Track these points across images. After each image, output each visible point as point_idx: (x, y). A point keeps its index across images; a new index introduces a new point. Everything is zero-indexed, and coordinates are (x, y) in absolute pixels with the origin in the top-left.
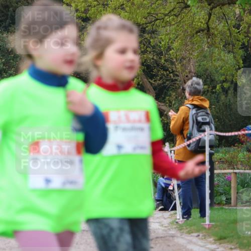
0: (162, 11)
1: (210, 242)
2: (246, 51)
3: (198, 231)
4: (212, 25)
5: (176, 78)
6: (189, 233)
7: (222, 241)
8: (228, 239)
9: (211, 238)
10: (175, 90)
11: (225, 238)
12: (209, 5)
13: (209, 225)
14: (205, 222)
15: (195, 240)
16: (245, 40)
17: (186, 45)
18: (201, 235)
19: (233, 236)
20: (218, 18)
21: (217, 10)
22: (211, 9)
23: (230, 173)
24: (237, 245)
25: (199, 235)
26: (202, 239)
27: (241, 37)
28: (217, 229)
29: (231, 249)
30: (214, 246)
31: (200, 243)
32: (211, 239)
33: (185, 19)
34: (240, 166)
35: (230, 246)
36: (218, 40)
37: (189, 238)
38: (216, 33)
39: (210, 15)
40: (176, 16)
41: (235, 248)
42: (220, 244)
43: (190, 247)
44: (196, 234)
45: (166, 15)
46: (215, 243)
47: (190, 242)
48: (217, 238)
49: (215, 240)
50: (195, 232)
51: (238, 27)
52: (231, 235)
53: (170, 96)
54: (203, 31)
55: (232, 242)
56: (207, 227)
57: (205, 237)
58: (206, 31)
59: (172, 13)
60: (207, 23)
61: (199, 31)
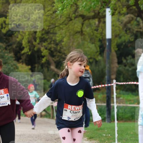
0: (59, 22)
1: (85, 140)
2: (101, 42)
4: (84, 30)
7: (91, 139)
8: (94, 138)
12: (83, 19)
16: (100, 37)
17: (70, 40)
19: (96, 137)
20: (87, 26)
21: (87, 22)
24: (99, 141)
27: (99, 35)
28: (88, 133)
30: (87, 142)
32: (86, 138)
33: (70, 26)
34: (99, 102)
36: (87, 37)
38: (86, 33)
40: (66, 25)
42: (90, 141)
45: (61, 24)
46: (88, 140)
48: (88, 138)
54: (79, 32)
55: (96, 140)
58: (81, 33)
59: (64, 23)
60: (81, 29)
61: (77, 32)
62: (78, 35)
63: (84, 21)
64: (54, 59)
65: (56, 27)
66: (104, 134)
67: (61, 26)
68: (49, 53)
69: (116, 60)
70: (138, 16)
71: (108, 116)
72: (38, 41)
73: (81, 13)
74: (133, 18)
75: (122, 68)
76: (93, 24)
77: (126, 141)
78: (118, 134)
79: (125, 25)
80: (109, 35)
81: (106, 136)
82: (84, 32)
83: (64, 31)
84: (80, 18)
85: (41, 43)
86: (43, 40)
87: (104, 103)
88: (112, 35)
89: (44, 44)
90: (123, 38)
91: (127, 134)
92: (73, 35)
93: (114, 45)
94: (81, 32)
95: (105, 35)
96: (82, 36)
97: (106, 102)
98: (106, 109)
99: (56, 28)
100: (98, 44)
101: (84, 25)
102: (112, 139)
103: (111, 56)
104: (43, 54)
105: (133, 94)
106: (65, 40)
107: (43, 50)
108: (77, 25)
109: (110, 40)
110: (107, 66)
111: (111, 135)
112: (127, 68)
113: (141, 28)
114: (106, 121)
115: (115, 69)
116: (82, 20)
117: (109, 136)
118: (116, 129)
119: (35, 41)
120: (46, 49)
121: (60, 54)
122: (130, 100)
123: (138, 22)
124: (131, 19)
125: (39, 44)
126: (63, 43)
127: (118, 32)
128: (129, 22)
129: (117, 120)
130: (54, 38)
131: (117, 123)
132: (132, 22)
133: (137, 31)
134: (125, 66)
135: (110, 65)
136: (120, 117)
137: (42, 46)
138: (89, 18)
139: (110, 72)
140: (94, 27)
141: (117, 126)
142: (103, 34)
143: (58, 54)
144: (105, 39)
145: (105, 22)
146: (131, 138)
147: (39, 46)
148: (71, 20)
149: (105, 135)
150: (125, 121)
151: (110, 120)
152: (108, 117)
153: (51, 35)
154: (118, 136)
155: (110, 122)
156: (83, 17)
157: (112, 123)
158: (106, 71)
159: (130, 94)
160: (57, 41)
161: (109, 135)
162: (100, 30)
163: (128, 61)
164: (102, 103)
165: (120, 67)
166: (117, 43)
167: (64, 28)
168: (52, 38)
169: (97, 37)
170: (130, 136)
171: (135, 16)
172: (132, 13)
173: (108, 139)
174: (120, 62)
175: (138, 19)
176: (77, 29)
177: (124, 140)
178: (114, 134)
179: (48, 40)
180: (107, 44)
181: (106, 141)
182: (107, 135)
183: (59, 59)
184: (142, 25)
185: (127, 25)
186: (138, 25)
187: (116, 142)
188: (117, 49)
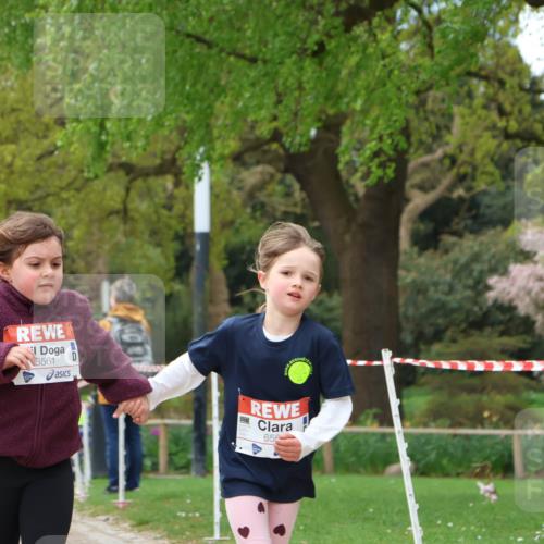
0: (57, 183)
1: (125, 530)
2: (183, 243)
3: (107, 512)
4: (131, 206)
6: (94, 515)
7: (142, 527)
8: (151, 525)
9: (125, 522)
11: (147, 523)
12: (128, 174)
13: (123, 503)
14: (117, 498)
15: (101, 525)
16: (179, 228)
17: (92, 234)
18: (111, 518)
19: (159, 520)
20: (141, 196)
21: (139, 183)
23: (157, 426)
24: (165, 533)
25: (107, 519)
26: (112, 524)
27: (174, 223)
28: (135, 509)
29: (156, 538)
30: (129, 535)
31: (110, 530)
32: (126, 525)
33: (92, 196)
34: (172, 415)
35: (154, 534)
36: (141, 226)
37: (92, 523)
38: (137, 216)
39: (128, 190)
40: (78, 190)
41: (161, 538)
43: (94, 536)
44: (104, 517)
45: (62, 189)
46: (131, 531)
47: (94, 529)
48: (135, 523)
49: (133, 526)
50: (103, 514)
51: (169, 208)
52: (156, 517)
54: (117, 212)
55: (157, 528)
56: (121, 506)
57: (117, 522)
58: (121, 215)
59: (73, 186)
60: (124, 203)
61: (112, 213)
62: (115, 221)
63: (131, 181)
65: (48, 195)
66: (182, 511)
67: (65, 195)
69: (224, 294)
70: (286, 171)
71: (199, 457)
73: (124, 159)
74: (272, 176)
76: (159, 190)
79: (251, 195)
80: (202, 222)
81: (186, 518)
82: (131, 214)
83: (72, 209)
84: (121, 173)
87: (188, 417)
88: (212, 223)
90: (246, 234)
92: (101, 220)
93: (218, 248)
94: (124, 213)
95: (191, 223)
96: (125, 223)
97: (192, 414)
98: (193, 436)
99: (50, 199)
100: (174, 247)
101: (133, 193)
102: (205, 526)
103: (207, 284)
106: (76, 233)
108: (112, 191)
109: (205, 237)
110: (198, 309)
111: (201, 515)
113: (295, 205)
114: (193, 473)
116: (127, 179)
117: (194, 517)
118: (217, 497)
123: (290, 187)
124: (267, 178)
127: (229, 215)
128: (261, 186)
132: (270, 188)
133: (286, 213)
135: (205, 309)
138: (146, 174)
140: (161, 198)
142: (186, 220)
144: (193, 234)
149: (183, 514)
151: (204, 467)
152: (197, 460)
154: (221, 519)
155: (203, 475)
156: (128, 168)
157: (209, 476)
161: (197, 514)
162: (178, 207)
164: (180, 418)
166: (226, 246)
167: (72, 200)
169: (169, 227)
171: (278, 170)
172: (270, 163)
173: (192, 526)
175: (290, 178)
176: (112, 203)
178: (212, 513)
180: (198, 247)
181: (188, 533)
182: (191, 515)
184: (298, 194)
185: (258, 194)
186: (288, 194)
187: (217, 536)
188: (226, 262)
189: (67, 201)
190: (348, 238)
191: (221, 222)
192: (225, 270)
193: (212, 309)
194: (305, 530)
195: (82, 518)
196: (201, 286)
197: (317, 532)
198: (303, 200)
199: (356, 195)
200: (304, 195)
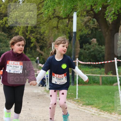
2: (70, 34)
4: (59, 26)
5: (47, 43)
10: (46, 47)
12: (58, 19)
16: (69, 31)
17: (50, 32)
20: (61, 24)
21: (61, 21)
22: (59, 20)
27: (68, 30)
33: (50, 23)
36: (61, 30)
38: (60, 28)
39: (58, 22)
40: (47, 22)
45: (44, 22)
51: (67, 26)
53: (45, 49)
54: (56, 27)
58: (57, 28)
59: (46, 21)
60: (57, 25)
61: (54, 27)
62: (55, 29)
64: (39, 44)
67: (44, 23)
68: (36, 40)
69: (79, 46)
70: (94, 18)
72: (29, 32)
73: (57, 15)
74: (90, 19)
75: (82, 51)
76: (65, 22)
77: (83, 97)
78: (78, 93)
79: (85, 23)
80: (75, 29)
81: (70, 94)
82: (59, 27)
84: (57, 18)
85: (30, 34)
86: (32, 32)
87: (71, 73)
88: (77, 30)
89: (33, 35)
90: (84, 32)
91: (84, 93)
92: (52, 29)
93: (78, 36)
94: (57, 27)
95: (72, 30)
96: (57, 30)
99: (41, 24)
100: (68, 35)
101: (59, 23)
102: (74, 96)
104: (32, 41)
105: (89, 68)
106: (46, 32)
107: (32, 38)
108: (54, 22)
109: (75, 33)
110: (73, 49)
111: (74, 94)
112: (86, 51)
113: (95, 26)
114: (71, 85)
115: (78, 52)
116: (58, 20)
117: (72, 94)
118: (77, 90)
119: (27, 32)
120: (34, 38)
121: (43, 41)
122: (87, 71)
123: (94, 21)
124: (89, 19)
125: (29, 34)
126: (45, 34)
127: (81, 28)
128: (88, 21)
129: (78, 84)
130: (39, 31)
131: (78, 86)
132: (90, 21)
133: (93, 27)
134: (85, 49)
135: (75, 49)
136: (80, 82)
137: (32, 36)
138: (62, 19)
139: (75, 53)
140: (65, 24)
141: (78, 88)
142: (71, 29)
143: (42, 41)
144: (72, 32)
145: (72, 21)
146: (87, 96)
147: (30, 36)
148: (51, 19)
149: (70, 93)
150: (83, 85)
151: (74, 84)
152: (72, 82)
153: (38, 29)
154: (78, 94)
155: (74, 85)
157: (75, 86)
158: (72, 53)
159: (87, 67)
160: (42, 33)
161: (73, 93)
162: (69, 26)
163: (87, 47)
165: (81, 50)
166: (80, 35)
167: (46, 25)
168: (38, 31)
170: (86, 94)
171: (92, 18)
172: (90, 16)
173: (72, 96)
174: (81, 47)
175: (94, 19)
176: (54, 25)
177: (82, 97)
178: (76, 93)
179: (35, 32)
180: (74, 35)
181: (71, 97)
182: (71, 93)
183: (43, 45)
184: (96, 23)
185: (87, 23)
186: (94, 23)
187: (77, 98)
188: (80, 39)
189: (45, 25)
190: (107, 33)
191: (79, 29)
192: (79, 40)
193: (76, 49)
194: (96, 97)
195: (48, 94)
196: (74, 44)
197: (99, 97)
198: (97, 24)
199: (109, 23)
200: (97, 23)
